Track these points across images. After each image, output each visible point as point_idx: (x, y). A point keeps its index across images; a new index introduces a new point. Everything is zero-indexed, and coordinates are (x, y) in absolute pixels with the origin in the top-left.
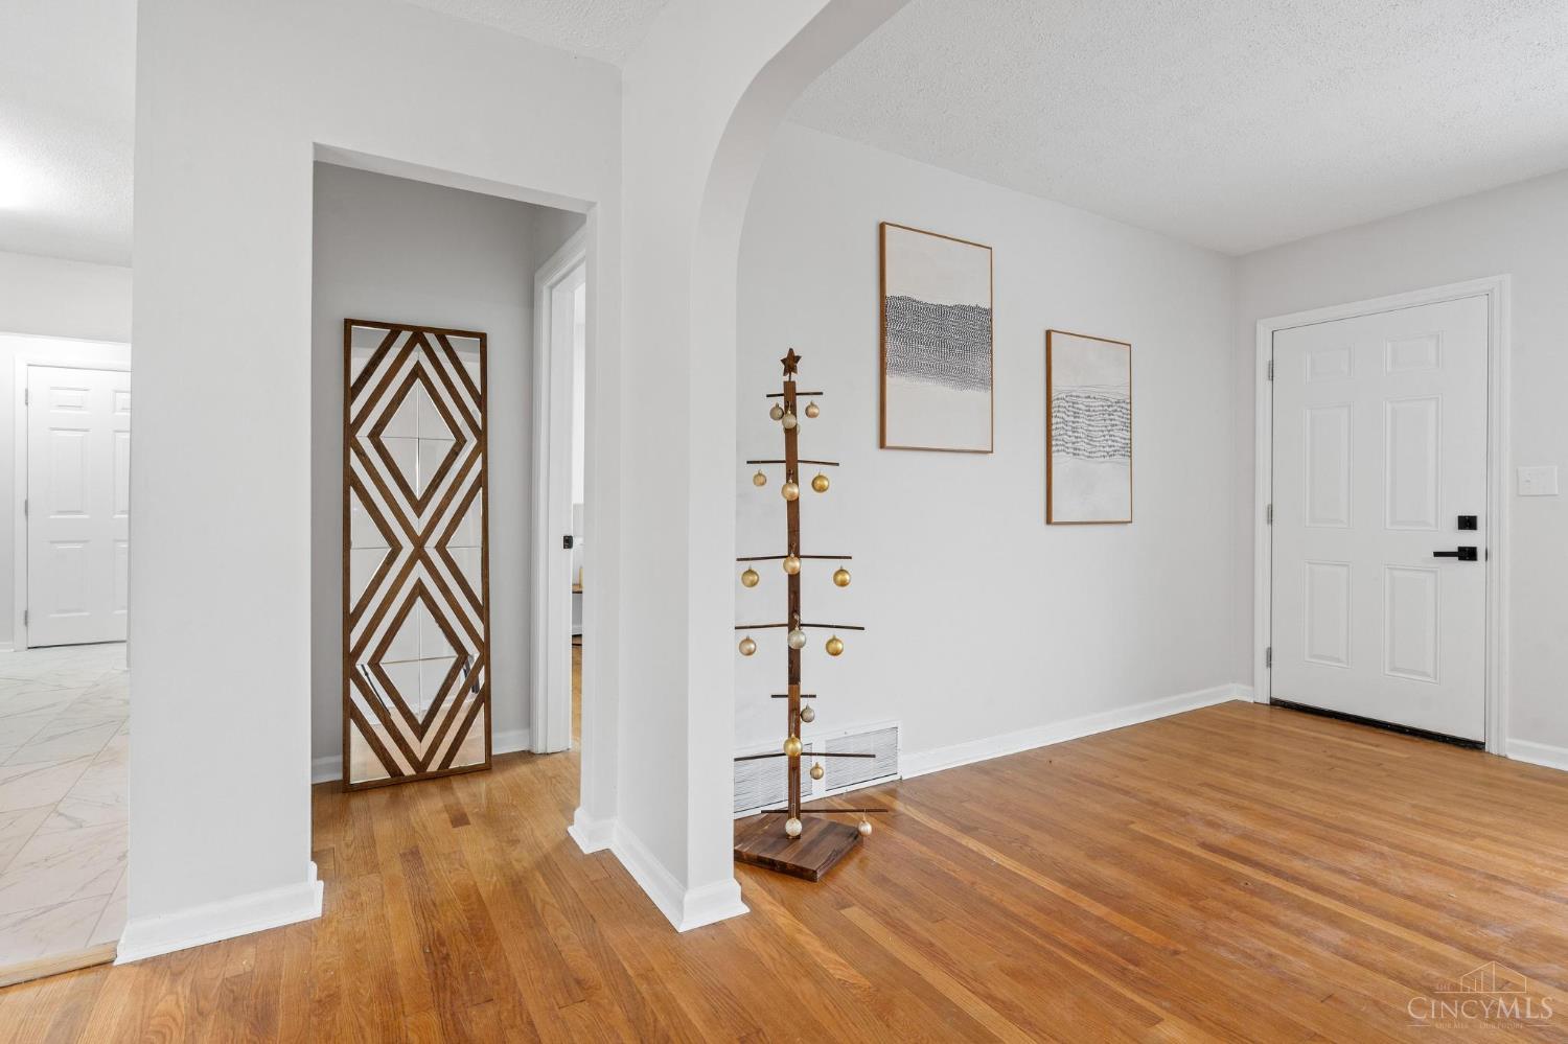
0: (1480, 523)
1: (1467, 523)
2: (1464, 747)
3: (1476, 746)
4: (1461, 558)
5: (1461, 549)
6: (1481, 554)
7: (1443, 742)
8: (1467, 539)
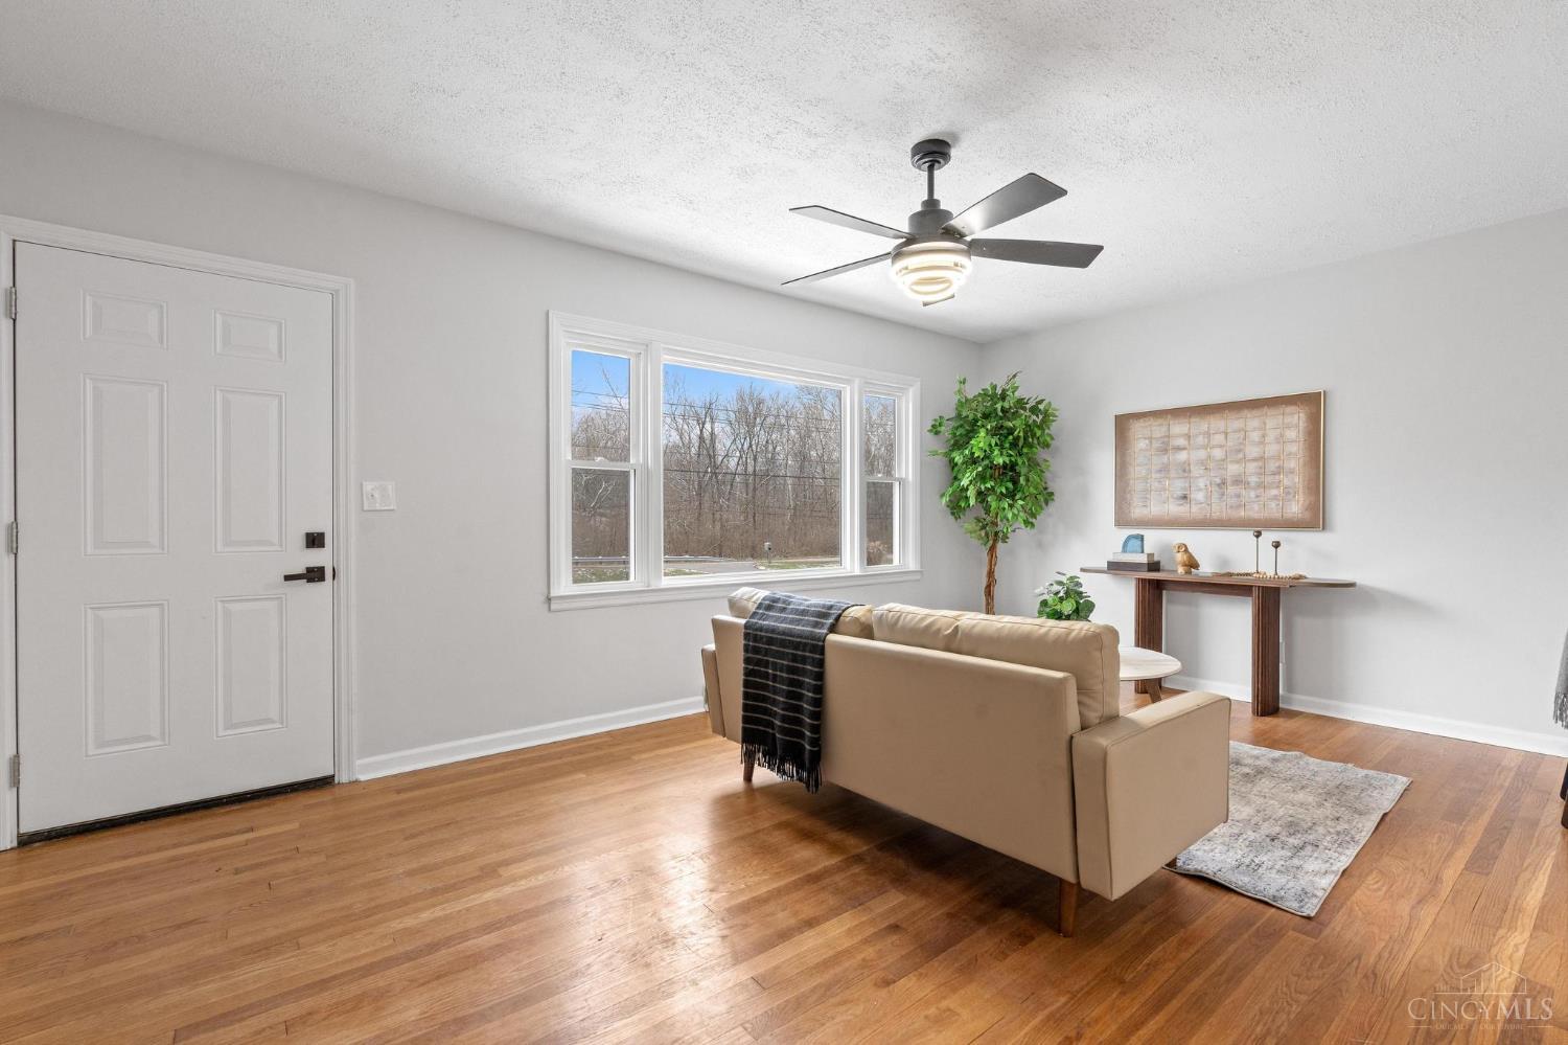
0: (328, 540)
1: (315, 540)
2: (313, 788)
3: (325, 782)
4: (310, 580)
5: (310, 570)
6: (328, 574)
7: (292, 791)
8: (316, 558)
